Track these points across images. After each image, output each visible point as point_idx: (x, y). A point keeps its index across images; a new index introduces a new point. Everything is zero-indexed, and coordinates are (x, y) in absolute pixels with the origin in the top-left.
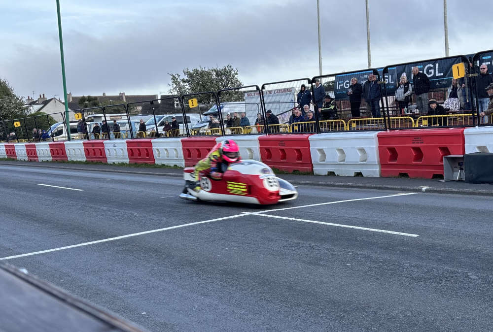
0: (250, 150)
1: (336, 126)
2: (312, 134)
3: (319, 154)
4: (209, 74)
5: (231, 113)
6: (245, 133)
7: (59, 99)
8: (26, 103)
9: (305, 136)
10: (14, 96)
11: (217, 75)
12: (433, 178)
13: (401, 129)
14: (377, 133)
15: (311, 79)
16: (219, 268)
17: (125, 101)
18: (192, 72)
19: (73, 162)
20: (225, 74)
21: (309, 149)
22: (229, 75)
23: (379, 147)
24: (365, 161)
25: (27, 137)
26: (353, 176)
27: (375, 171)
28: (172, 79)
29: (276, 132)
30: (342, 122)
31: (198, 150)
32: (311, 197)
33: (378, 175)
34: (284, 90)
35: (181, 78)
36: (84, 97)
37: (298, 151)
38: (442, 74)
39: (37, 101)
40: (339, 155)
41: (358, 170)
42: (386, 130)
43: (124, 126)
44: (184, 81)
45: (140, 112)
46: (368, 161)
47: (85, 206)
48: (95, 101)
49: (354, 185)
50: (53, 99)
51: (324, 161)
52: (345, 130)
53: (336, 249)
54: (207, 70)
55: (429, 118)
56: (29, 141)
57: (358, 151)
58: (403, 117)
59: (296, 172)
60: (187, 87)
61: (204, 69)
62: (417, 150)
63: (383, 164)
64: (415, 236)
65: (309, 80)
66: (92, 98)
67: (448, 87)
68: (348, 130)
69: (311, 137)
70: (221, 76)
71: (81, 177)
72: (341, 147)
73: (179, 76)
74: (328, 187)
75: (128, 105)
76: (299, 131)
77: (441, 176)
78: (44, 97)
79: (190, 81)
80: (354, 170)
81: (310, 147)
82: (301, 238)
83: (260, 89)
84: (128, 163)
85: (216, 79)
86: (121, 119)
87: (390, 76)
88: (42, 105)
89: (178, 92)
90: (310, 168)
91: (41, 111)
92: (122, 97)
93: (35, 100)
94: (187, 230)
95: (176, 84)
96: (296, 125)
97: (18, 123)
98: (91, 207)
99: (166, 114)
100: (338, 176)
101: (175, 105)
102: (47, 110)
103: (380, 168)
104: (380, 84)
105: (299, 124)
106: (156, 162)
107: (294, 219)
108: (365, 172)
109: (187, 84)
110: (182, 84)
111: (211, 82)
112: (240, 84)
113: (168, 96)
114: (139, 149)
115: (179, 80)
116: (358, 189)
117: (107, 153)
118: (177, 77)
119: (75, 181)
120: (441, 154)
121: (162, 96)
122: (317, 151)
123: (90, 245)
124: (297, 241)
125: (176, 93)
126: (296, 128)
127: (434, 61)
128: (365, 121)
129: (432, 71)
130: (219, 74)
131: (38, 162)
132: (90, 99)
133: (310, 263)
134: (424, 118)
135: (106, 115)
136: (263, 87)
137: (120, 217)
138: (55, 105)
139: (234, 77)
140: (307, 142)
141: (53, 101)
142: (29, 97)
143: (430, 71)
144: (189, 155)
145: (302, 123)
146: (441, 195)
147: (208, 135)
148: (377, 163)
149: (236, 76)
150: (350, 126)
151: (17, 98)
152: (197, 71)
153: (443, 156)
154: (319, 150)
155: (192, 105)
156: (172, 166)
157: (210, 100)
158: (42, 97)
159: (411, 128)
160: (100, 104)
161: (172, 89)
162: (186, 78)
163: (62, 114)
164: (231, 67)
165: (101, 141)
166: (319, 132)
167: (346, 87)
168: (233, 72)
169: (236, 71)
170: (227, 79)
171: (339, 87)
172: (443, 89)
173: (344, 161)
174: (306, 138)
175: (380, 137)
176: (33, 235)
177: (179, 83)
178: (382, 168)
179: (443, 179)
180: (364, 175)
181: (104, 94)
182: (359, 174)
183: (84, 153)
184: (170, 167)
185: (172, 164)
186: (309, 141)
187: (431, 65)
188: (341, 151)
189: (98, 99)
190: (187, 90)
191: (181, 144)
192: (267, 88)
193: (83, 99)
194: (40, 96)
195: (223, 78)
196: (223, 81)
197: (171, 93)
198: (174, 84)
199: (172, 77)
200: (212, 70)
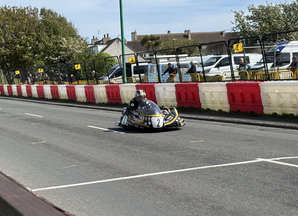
4: (276, 9)
8: (91, 43)
10: (79, 36)
11: (285, 10)
18: (257, 8)
28: (235, 16)
35: (245, 15)
39: (101, 41)
44: (247, 17)
48: (158, 41)
54: (274, 5)
60: (252, 24)
61: (270, 5)
66: (154, 37)
70: (289, 11)
73: (243, 13)
79: (255, 18)
85: (283, 14)
88: (105, 46)
89: (241, 30)
91: (105, 52)
93: (99, 40)
95: (239, 22)
97: (79, 66)
99: (224, 54)
109: (252, 21)
110: (246, 21)
111: (278, 19)
115: (243, 18)
118: (241, 14)
125: (239, 31)
130: (286, 9)
131: (95, 103)
132: (152, 38)
141: (116, 41)
142: (94, 37)
152: (262, 7)
158: (106, 37)
161: (235, 26)
162: (250, 14)
163: (118, 58)
177: (243, 21)
181: (169, 32)
189: (161, 38)
190: (251, 27)
193: (146, 39)
194: (105, 35)
195: (292, 14)
196: (292, 17)
197: (234, 31)
198: (237, 21)
199: (235, 14)
200: (280, 6)
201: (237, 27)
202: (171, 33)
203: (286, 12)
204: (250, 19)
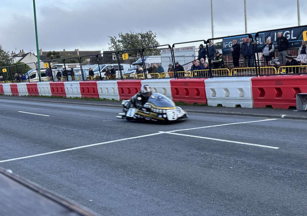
0: (164, 89)
1: (223, 73)
2: (206, 78)
3: (212, 92)
4: (136, 36)
5: (151, 64)
6: (161, 77)
7: (33, 53)
8: (10, 56)
9: (202, 79)
10: (3, 51)
11: (142, 37)
12: (289, 109)
13: (267, 75)
14: (251, 77)
15: (206, 41)
16: (143, 169)
17: (79, 55)
18: (125, 35)
19: (42, 96)
20: (148, 37)
21: (205, 88)
22: (150, 38)
23: (253, 88)
24: (243, 97)
25: (11, 79)
26: (235, 107)
27: (249, 104)
28: (111, 40)
29: (182, 77)
30: (227, 70)
31: (129, 88)
32: (206, 121)
33: (251, 107)
34: (188, 48)
35: (117, 39)
36: (50, 52)
37: (197, 89)
38: (296, 38)
39: (18, 55)
40: (225, 93)
41: (238, 103)
42: (257, 76)
43: (78, 72)
44: (119, 41)
45: (89, 63)
46: (245, 96)
47: (51, 127)
48: (59, 55)
49: (235, 113)
50: (29, 53)
51: (215, 96)
52: (229, 75)
53: (223, 157)
54: (135, 34)
55: (286, 68)
56: (12, 82)
57: (238, 90)
58: (269, 67)
59: (195, 104)
60: (121, 45)
61: (133, 34)
62: (279, 90)
63: (255, 99)
64: (277, 148)
65: (204, 41)
66: (56, 53)
67: (300, 46)
68: (231, 75)
69: (206, 80)
71: (48, 107)
72: (226, 87)
73: (116, 38)
74: (217, 115)
75: (80, 57)
76: (198, 76)
77: (295, 108)
78: (23, 52)
79: (123, 41)
80: (235, 103)
81: (205, 87)
82: (199, 149)
83: (172, 47)
84: (81, 97)
85: (141, 40)
86: (75, 67)
87: (260, 39)
88: (21, 58)
89: (115, 49)
90: (206, 101)
91: (21, 61)
92: (76, 52)
93: (17, 54)
94: (121, 144)
95: (113, 43)
96: (196, 72)
97: (5, 69)
98: (55, 128)
99: (107, 64)
100: (224, 107)
101: (113, 58)
102: (25, 61)
103: (253, 102)
104: (253, 44)
105: (198, 72)
106: (99, 97)
107: (194, 136)
108: (243, 104)
109: (121, 43)
110: (118, 43)
111: (138, 42)
112: (158, 44)
113: (108, 52)
114: (88, 88)
115: (116, 41)
116: (237, 116)
117: (66, 90)
118: (114, 39)
119: (44, 110)
120: (295, 93)
121: (104, 52)
122: (210, 90)
123: (54, 153)
124: (196, 151)
125: (113, 50)
126: (196, 74)
127: (290, 29)
128: (243, 69)
129: (289, 35)
130: (143, 36)
131: (19, 96)
132: (54, 53)
133: (205, 167)
134: (283, 68)
135: (66, 64)
136: (173, 46)
137: (75, 134)
138: (31, 58)
139: (153, 38)
140: (203, 84)
141: (29, 54)
142: (12, 52)
143: (287, 35)
144: (123, 92)
145: (200, 70)
146: (295, 120)
147: (135, 79)
148: (251, 99)
149: (155, 38)
150: (233, 73)
151: (4, 52)
152: (128, 34)
153: (295, 94)
154: (212, 89)
155: (125, 58)
156: (111, 99)
157: (137, 54)
158: (22, 52)
159: (274, 74)
160: (62, 57)
161: (111, 46)
162: (120, 39)
163: (35, 64)
164: (151, 32)
165: (62, 82)
166: (212, 77)
167: (230, 46)
168: (153, 36)
169: (155, 35)
170: (149, 40)
171: (225, 46)
172: (296, 48)
173: (228, 96)
174: (202, 81)
175: (253, 81)
176: (15, 146)
177: (116, 43)
178: (254, 102)
179: (296, 109)
180: (242, 106)
181: (64, 50)
182: (238, 106)
183: (50, 90)
184: (109, 100)
185: (111, 98)
186: (204, 83)
187: (288, 32)
188: (226, 90)
189: (60, 53)
190: (121, 48)
191: (117, 84)
192: (176, 46)
193: (50, 54)
194: (21, 51)
195: (146, 40)
196: (146, 42)
197: (111, 49)
198: (112, 43)
199: (111, 39)
200: (139, 34)
201: (112, 47)
202: (66, 51)
203: (143, 39)
204: (120, 42)
